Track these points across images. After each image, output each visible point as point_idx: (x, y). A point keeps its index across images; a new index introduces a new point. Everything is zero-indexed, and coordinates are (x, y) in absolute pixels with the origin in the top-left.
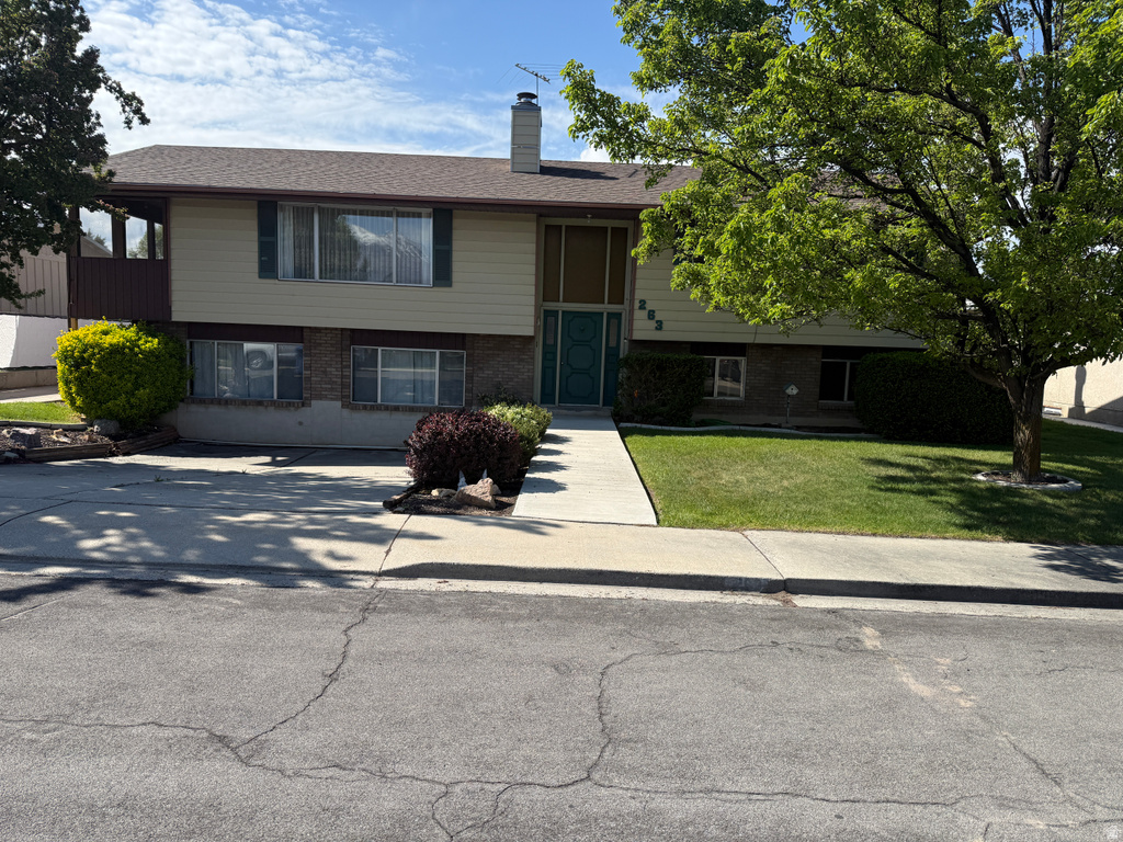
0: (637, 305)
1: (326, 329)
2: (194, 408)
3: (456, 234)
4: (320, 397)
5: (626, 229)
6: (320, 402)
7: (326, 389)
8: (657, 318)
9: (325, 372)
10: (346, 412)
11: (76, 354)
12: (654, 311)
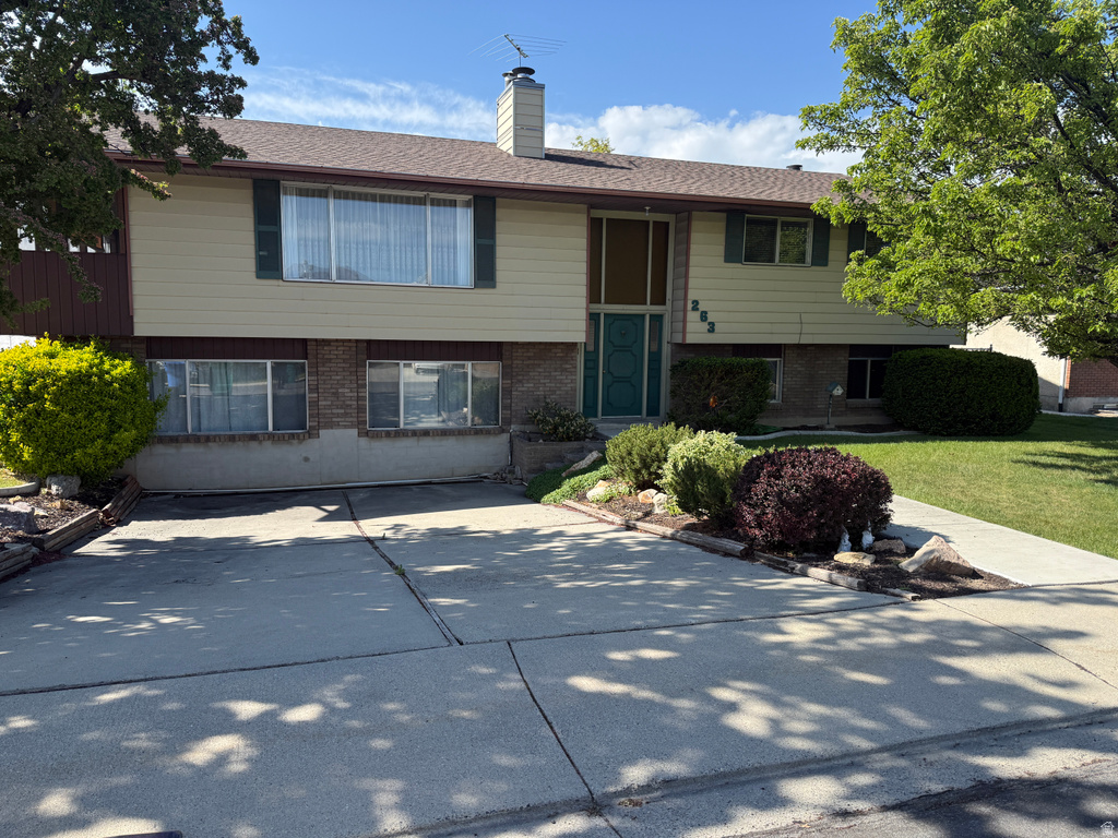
0: (690, 306)
1: (337, 340)
2: (160, 449)
3: (500, 226)
4: (330, 425)
5: (667, 224)
6: (331, 431)
7: (338, 416)
8: (709, 320)
9: (336, 394)
10: (364, 441)
11: (17, 387)
12: (706, 313)
